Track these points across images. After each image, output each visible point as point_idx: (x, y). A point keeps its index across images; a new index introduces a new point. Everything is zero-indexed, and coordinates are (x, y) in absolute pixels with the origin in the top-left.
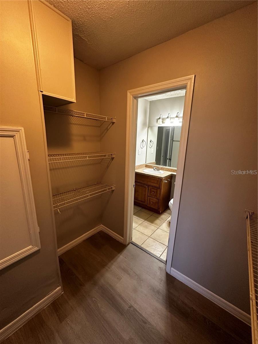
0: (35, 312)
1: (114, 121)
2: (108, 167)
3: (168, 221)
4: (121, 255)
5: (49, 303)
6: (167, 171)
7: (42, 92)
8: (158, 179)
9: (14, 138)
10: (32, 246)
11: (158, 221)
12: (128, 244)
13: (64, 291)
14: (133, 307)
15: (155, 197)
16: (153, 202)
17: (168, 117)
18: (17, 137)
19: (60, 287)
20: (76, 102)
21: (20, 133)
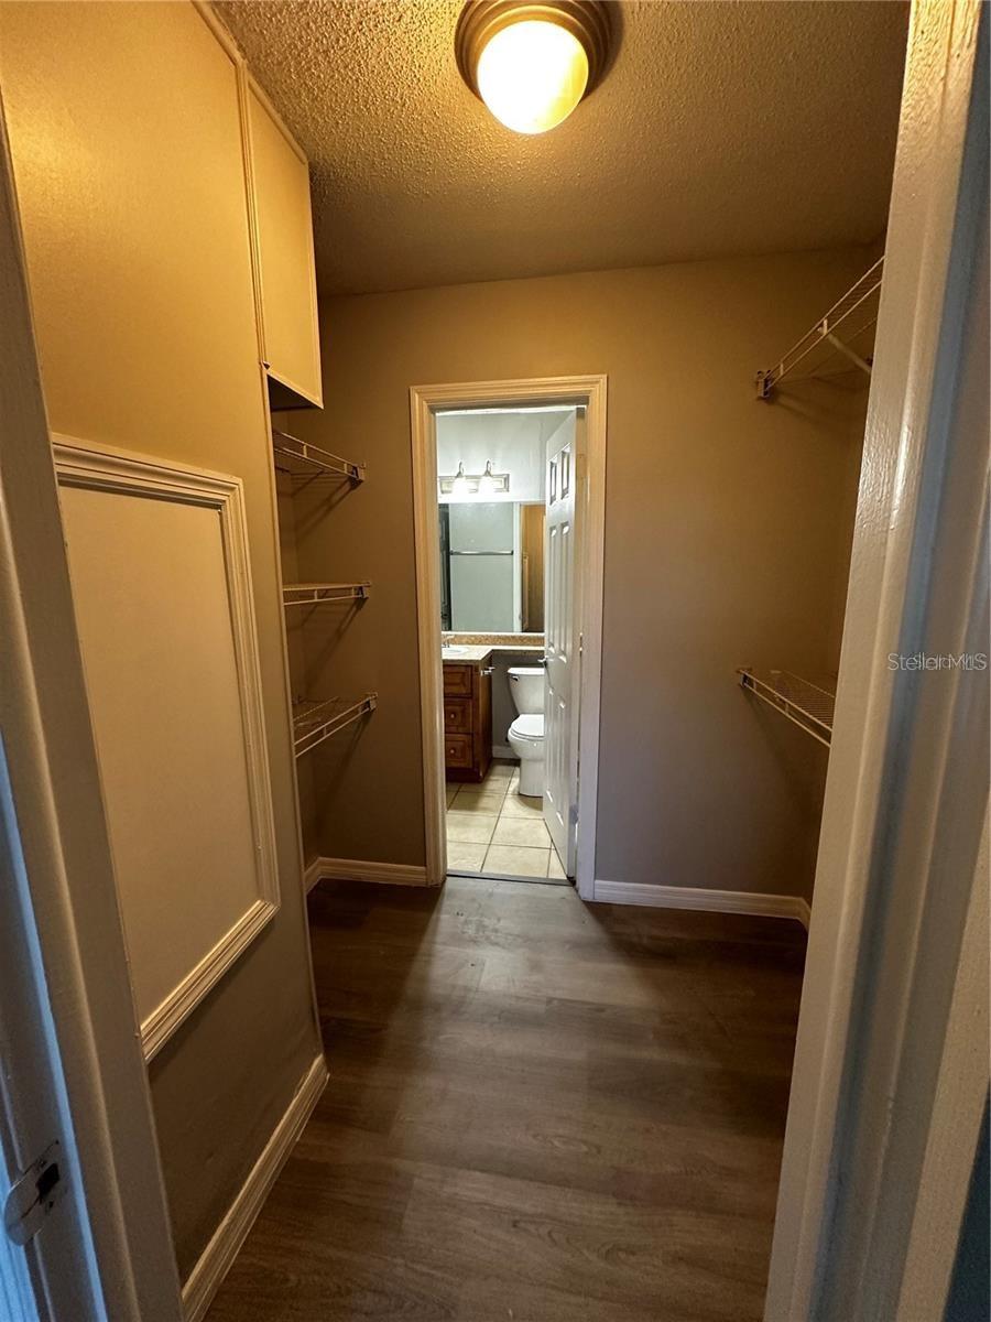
0: (274, 1165)
1: (362, 475)
2: (339, 634)
3: (514, 790)
4: (439, 912)
5: (304, 1119)
6: (473, 643)
7: (267, 367)
8: (463, 670)
9: (220, 514)
10: (263, 899)
11: (485, 802)
12: (444, 881)
13: (329, 1070)
14: (554, 999)
15: (461, 730)
16: (454, 749)
17: (459, 475)
18: (229, 509)
19: (318, 1061)
20: (322, 407)
21: (235, 495)
